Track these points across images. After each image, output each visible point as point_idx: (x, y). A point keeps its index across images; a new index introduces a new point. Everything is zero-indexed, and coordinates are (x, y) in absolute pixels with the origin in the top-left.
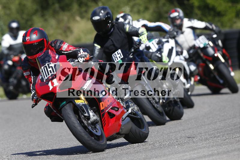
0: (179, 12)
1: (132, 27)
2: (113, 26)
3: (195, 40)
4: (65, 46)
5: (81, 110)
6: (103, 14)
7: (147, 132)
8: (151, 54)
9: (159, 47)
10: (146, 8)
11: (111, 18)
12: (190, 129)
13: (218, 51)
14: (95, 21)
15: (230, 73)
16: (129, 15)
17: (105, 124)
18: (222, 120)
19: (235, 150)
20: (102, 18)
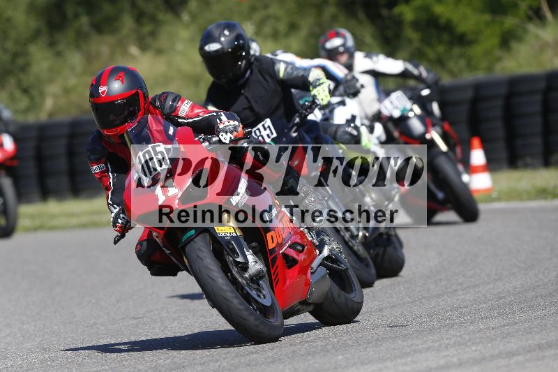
0: (344, 37)
1: (292, 69)
2: (249, 65)
3: (380, 100)
4: (184, 107)
5: (228, 249)
6: (229, 38)
7: (359, 301)
8: (334, 129)
9: (324, 115)
10: (293, 27)
11: (246, 47)
12: (394, 306)
13: (434, 125)
14: (209, 53)
15: (459, 175)
16: (253, 41)
17: (278, 282)
18: (469, 287)
19: (499, 356)
20: (226, 47)
